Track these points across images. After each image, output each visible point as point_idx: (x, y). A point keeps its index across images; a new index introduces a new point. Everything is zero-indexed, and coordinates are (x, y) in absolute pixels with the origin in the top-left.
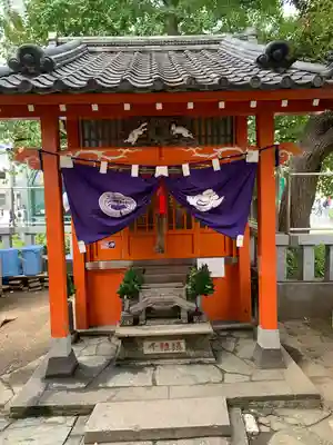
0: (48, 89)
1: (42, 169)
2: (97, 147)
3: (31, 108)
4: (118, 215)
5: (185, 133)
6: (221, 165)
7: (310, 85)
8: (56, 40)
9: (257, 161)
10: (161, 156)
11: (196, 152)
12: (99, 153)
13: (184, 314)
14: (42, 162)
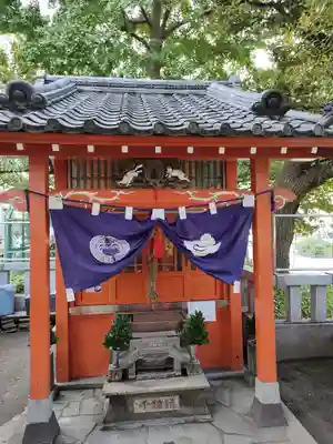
0: (42, 127)
1: (28, 210)
2: (92, 189)
3: (20, 147)
4: (111, 261)
5: (182, 176)
6: (218, 209)
7: (310, 134)
8: (44, 77)
9: (252, 205)
10: (156, 198)
11: (192, 195)
12: (90, 195)
13: (177, 366)
14: (28, 203)
